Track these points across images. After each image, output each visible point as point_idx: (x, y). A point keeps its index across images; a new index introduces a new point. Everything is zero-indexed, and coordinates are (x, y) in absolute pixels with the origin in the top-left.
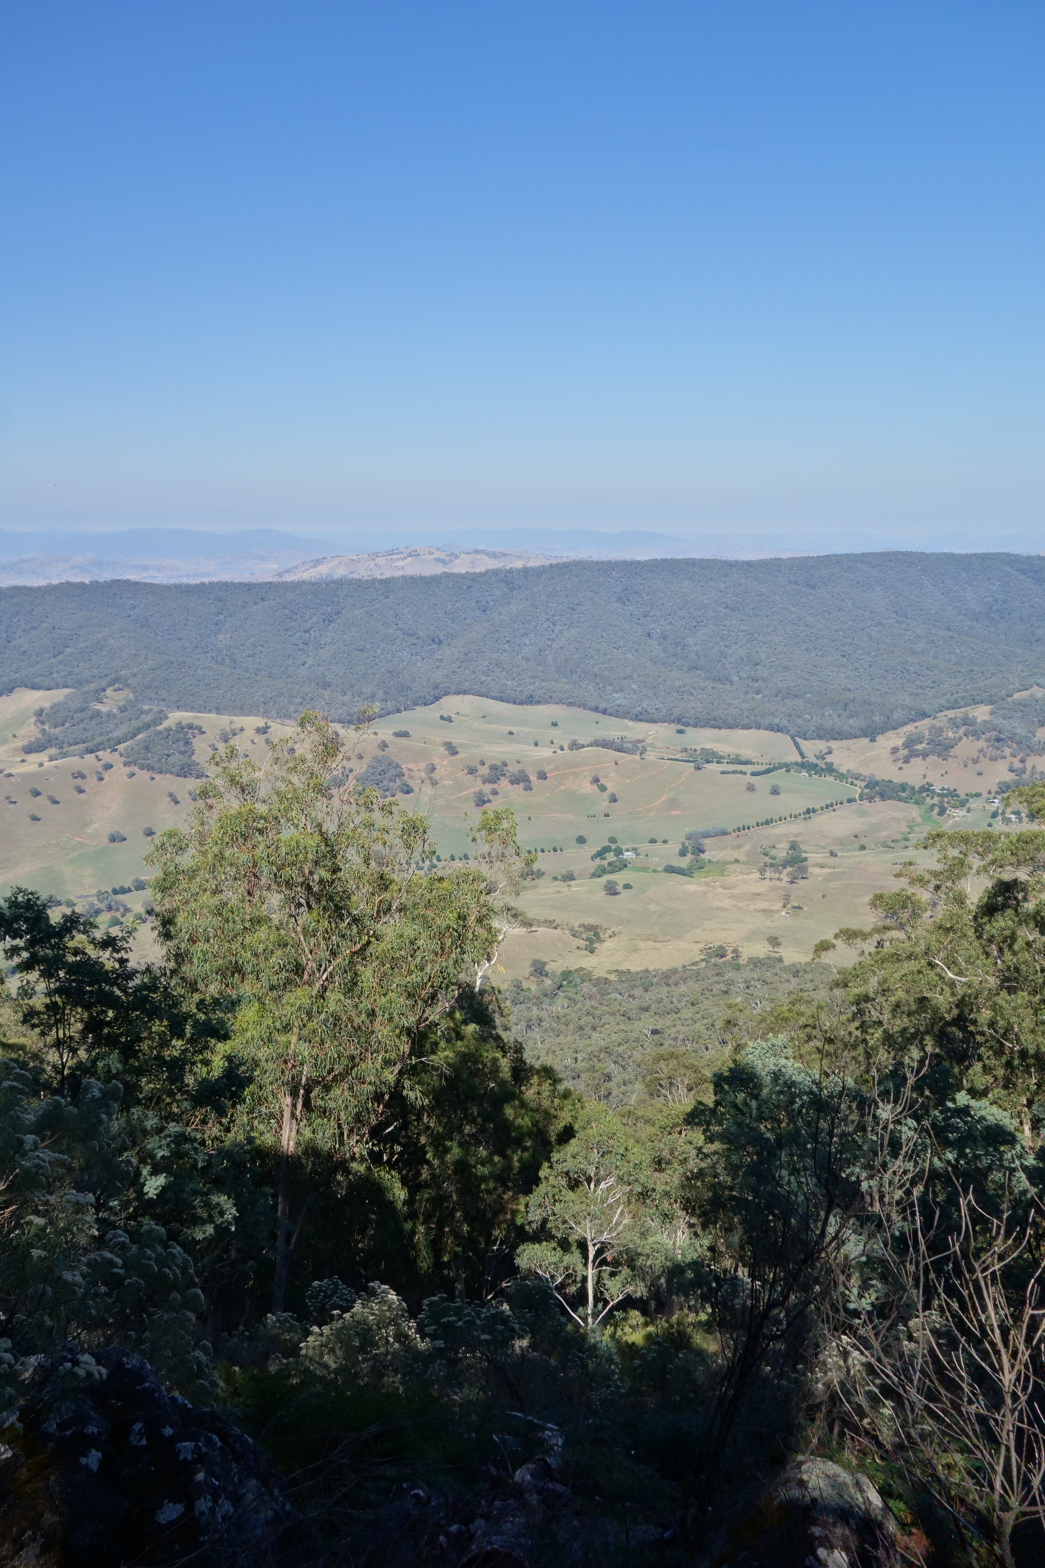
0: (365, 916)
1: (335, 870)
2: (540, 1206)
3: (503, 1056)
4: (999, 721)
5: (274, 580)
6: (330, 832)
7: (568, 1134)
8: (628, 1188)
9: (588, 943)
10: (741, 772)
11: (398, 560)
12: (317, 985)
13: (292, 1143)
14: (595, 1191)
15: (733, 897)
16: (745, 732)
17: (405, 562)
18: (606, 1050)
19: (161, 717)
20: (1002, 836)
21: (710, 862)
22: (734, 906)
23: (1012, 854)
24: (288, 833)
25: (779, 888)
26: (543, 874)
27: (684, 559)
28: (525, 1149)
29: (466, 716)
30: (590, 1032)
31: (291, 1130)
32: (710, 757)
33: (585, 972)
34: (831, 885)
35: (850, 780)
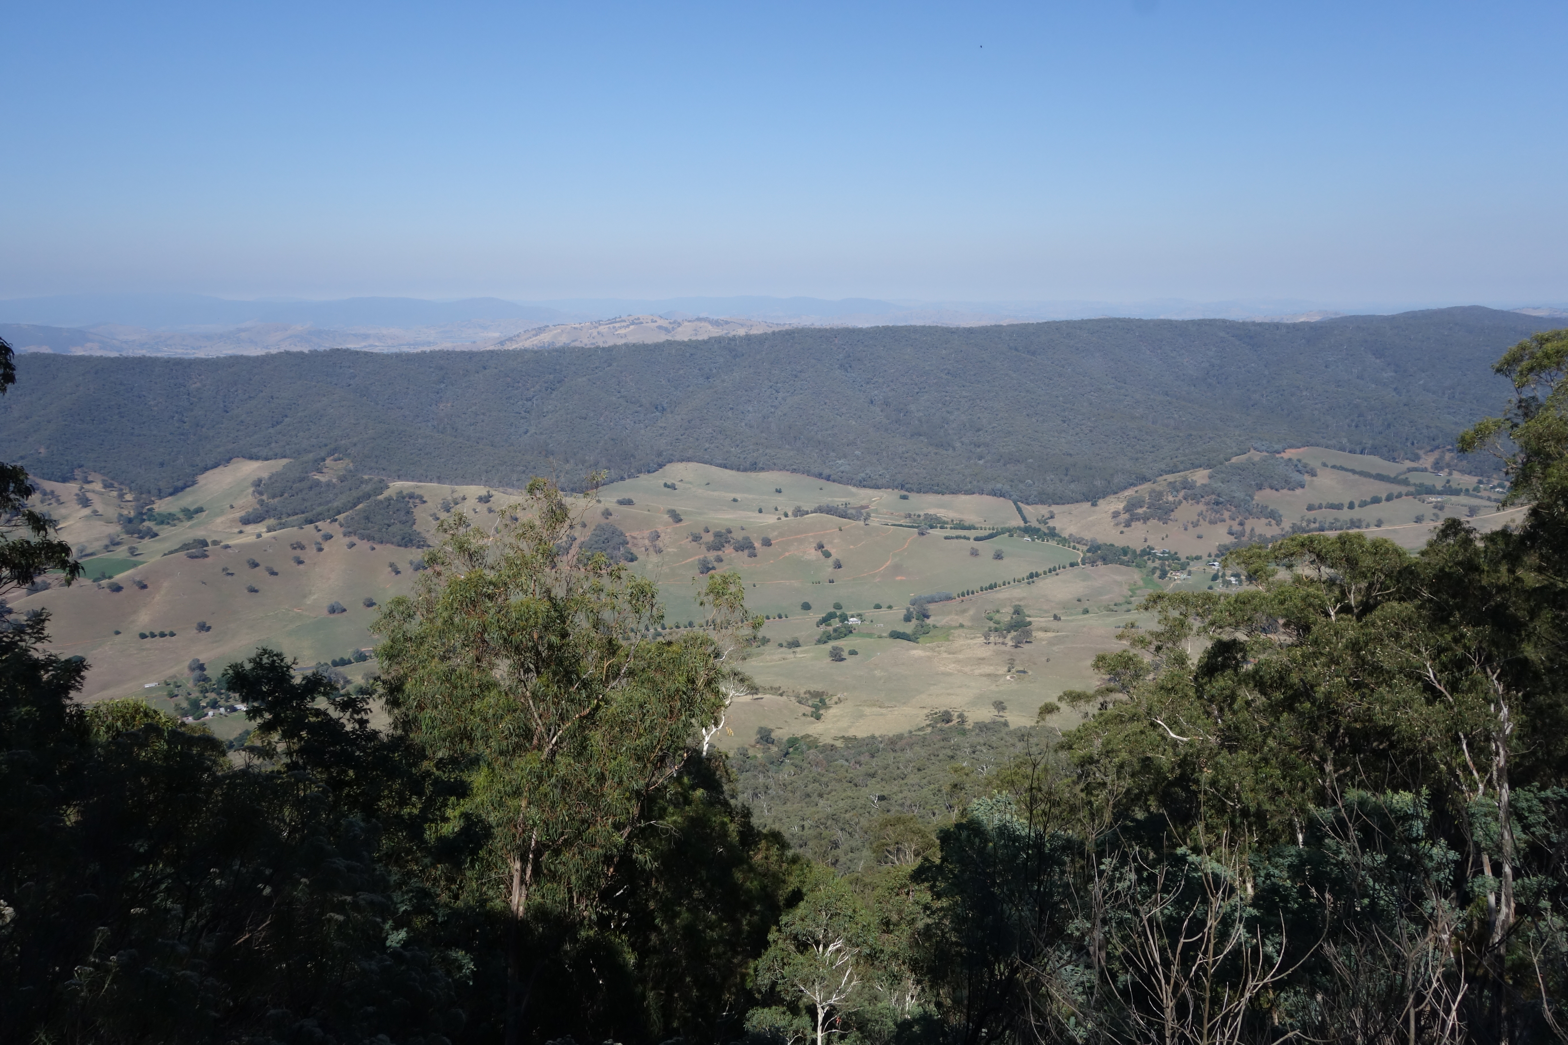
0: (594, 680)
1: (564, 635)
2: (769, 969)
3: (731, 821)
4: (1218, 485)
5: (496, 349)
6: (559, 598)
7: (796, 897)
8: (857, 950)
9: (814, 710)
10: (965, 538)
11: (620, 328)
12: (547, 749)
13: (521, 909)
14: (823, 954)
15: (958, 661)
16: (968, 497)
17: (628, 330)
18: (834, 817)
19: (382, 487)
20: (1222, 598)
21: (935, 627)
22: (959, 671)
23: (1230, 615)
24: (516, 598)
25: (1004, 652)
26: (769, 641)
27: (906, 326)
28: (754, 913)
29: (690, 483)
30: (817, 799)
31: (520, 895)
32: (934, 522)
33: (812, 739)
34: (1055, 648)
35: (1072, 544)
